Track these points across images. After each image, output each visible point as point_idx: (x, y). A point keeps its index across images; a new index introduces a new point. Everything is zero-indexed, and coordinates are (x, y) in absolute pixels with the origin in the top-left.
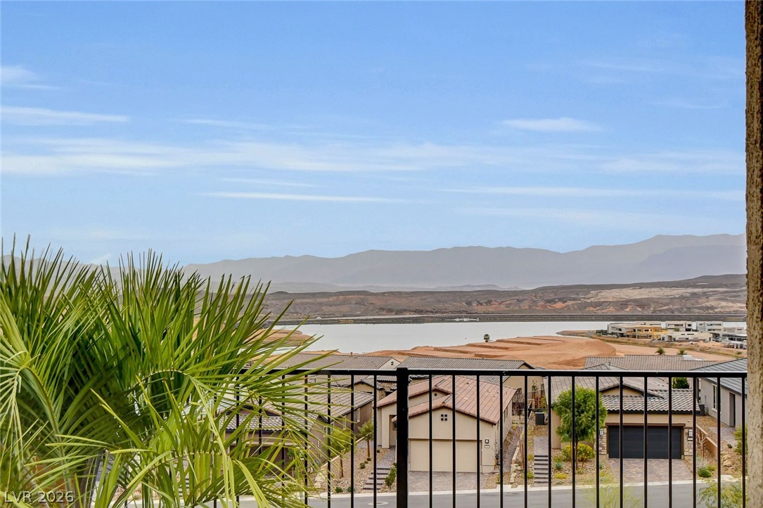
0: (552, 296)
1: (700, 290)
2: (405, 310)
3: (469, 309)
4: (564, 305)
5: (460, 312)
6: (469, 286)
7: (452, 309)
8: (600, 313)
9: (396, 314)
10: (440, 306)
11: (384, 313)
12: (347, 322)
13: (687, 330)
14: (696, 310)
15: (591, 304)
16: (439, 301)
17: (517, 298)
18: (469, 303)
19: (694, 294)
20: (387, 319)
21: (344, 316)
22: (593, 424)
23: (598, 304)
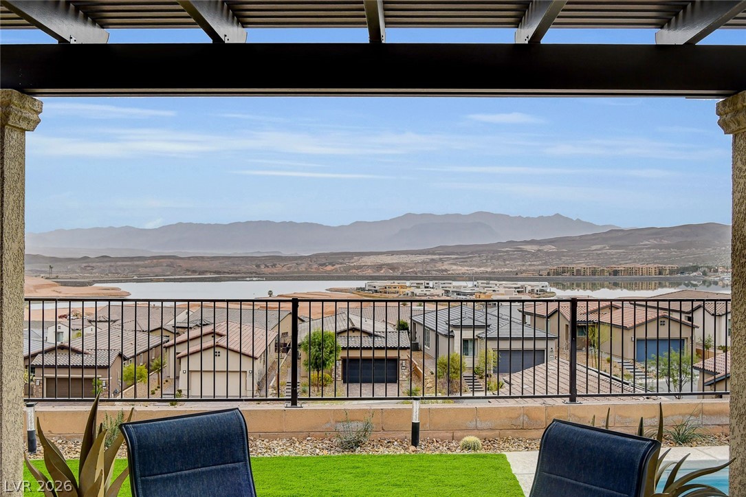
0: (324, 261)
1: (438, 256)
2: (207, 271)
3: (258, 270)
4: (333, 268)
5: (251, 273)
6: (259, 252)
7: (244, 270)
8: (360, 274)
9: (199, 274)
10: (235, 268)
11: (190, 273)
12: (158, 281)
13: (426, 287)
14: (435, 273)
15: (354, 267)
16: (234, 264)
17: (296, 262)
18: (258, 266)
19: (433, 260)
20: (191, 278)
21: (157, 276)
22: (330, 358)
23: (359, 267)
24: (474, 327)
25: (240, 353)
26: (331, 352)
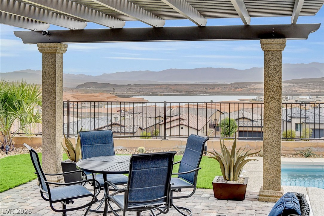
0: (237, 86)
1: (293, 84)
2: (183, 91)
3: (207, 90)
4: (241, 89)
5: (203, 92)
6: (207, 82)
7: (200, 90)
8: (255, 92)
9: (180, 92)
10: (196, 89)
11: (175, 92)
12: (161, 95)
13: (286, 99)
14: (290, 92)
15: (252, 89)
16: (195, 88)
17: (224, 87)
18: (206, 89)
19: (290, 86)
20: (176, 94)
21: (160, 93)
22: (232, 131)
23: (255, 89)
24: (301, 118)
25: (193, 128)
26: (233, 128)
